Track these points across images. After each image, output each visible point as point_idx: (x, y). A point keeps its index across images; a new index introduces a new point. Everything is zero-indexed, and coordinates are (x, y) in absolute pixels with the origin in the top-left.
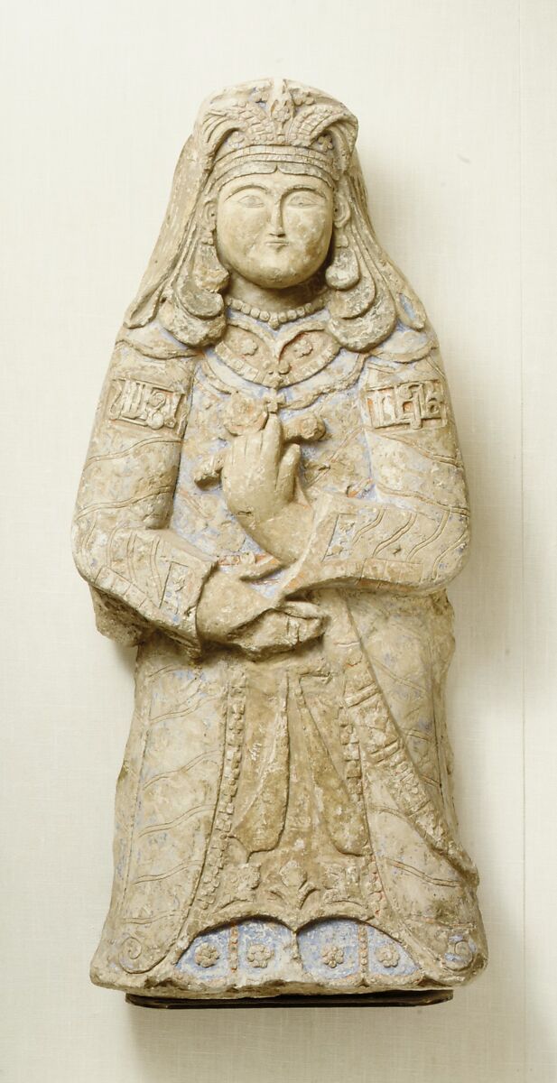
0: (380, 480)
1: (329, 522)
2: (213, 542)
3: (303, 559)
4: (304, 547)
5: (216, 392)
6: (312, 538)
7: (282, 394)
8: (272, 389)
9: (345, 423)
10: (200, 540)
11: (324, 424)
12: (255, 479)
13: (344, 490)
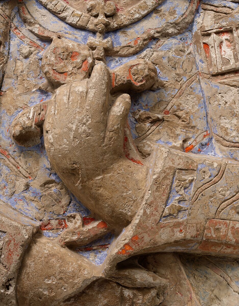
0: (219, 132)
1: (165, 178)
2: (34, 204)
3: (136, 221)
4: (137, 207)
5: (35, 39)
6: (146, 197)
7: (109, 39)
8: (98, 34)
9: (178, 72)
10: (21, 203)
11: (155, 71)
12: (80, 130)
13: (179, 143)
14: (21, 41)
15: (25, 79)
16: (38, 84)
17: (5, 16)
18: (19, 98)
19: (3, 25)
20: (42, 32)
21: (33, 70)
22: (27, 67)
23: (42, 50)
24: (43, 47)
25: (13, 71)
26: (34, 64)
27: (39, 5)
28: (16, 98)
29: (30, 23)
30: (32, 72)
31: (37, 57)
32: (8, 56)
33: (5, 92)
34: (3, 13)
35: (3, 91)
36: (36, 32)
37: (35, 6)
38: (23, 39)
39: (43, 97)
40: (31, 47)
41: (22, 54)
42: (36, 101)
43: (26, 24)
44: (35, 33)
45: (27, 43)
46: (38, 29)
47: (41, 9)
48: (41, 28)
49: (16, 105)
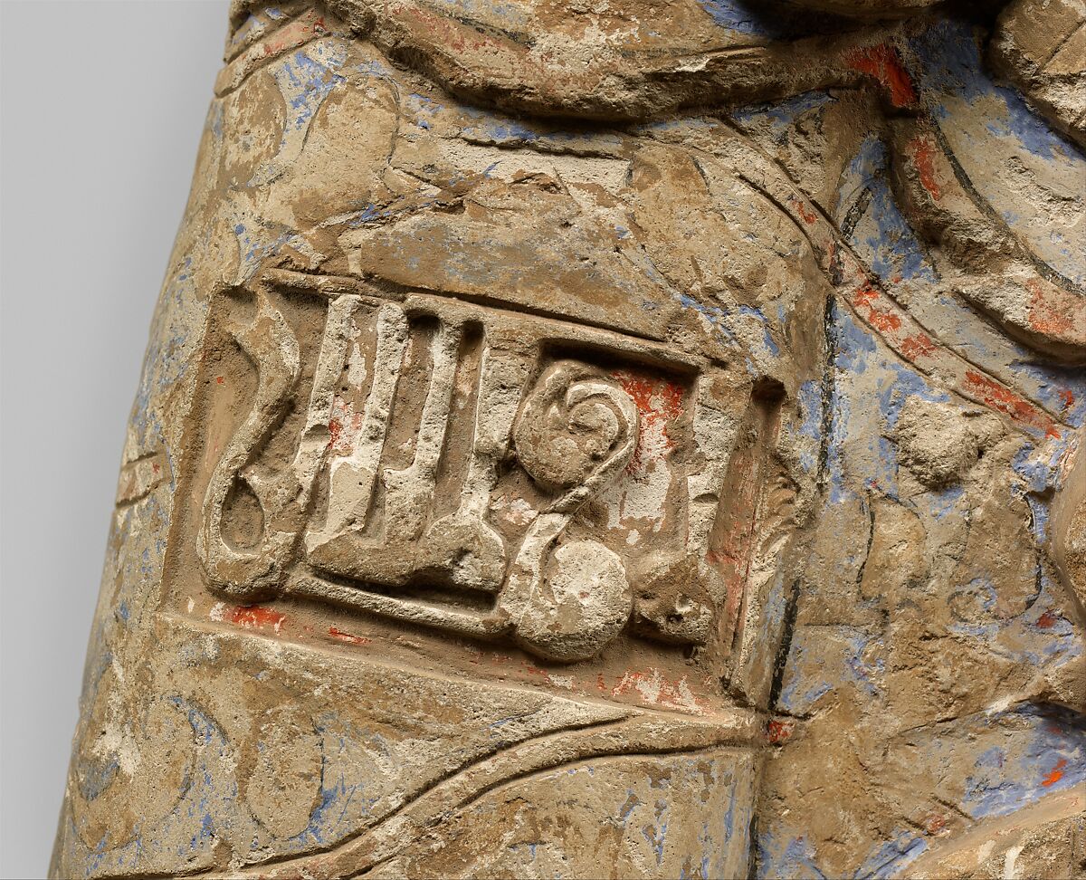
14: (907, 368)
15: (939, 632)
16: (1026, 663)
17: (800, 210)
18: (898, 758)
19: (791, 268)
20: (1054, 313)
21: (990, 570)
22: (948, 550)
23: (1051, 431)
24: (1058, 413)
25: (853, 577)
26: (997, 527)
27: (1030, 126)
28: (880, 759)
29: (968, 249)
30: (982, 583)
31: (1015, 481)
32: (820, 474)
33: (807, 716)
34: (790, 188)
35: (786, 714)
36: (1016, 314)
37: (1001, 137)
38: (921, 361)
39: (1063, 753)
40: (978, 415)
41: (918, 462)
42: (1016, 781)
43: (935, 254)
44: (1010, 317)
45: (948, 387)
46: (1025, 297)
47: (1048, 156)
48: (1049, 286)
49: (881, 805)
